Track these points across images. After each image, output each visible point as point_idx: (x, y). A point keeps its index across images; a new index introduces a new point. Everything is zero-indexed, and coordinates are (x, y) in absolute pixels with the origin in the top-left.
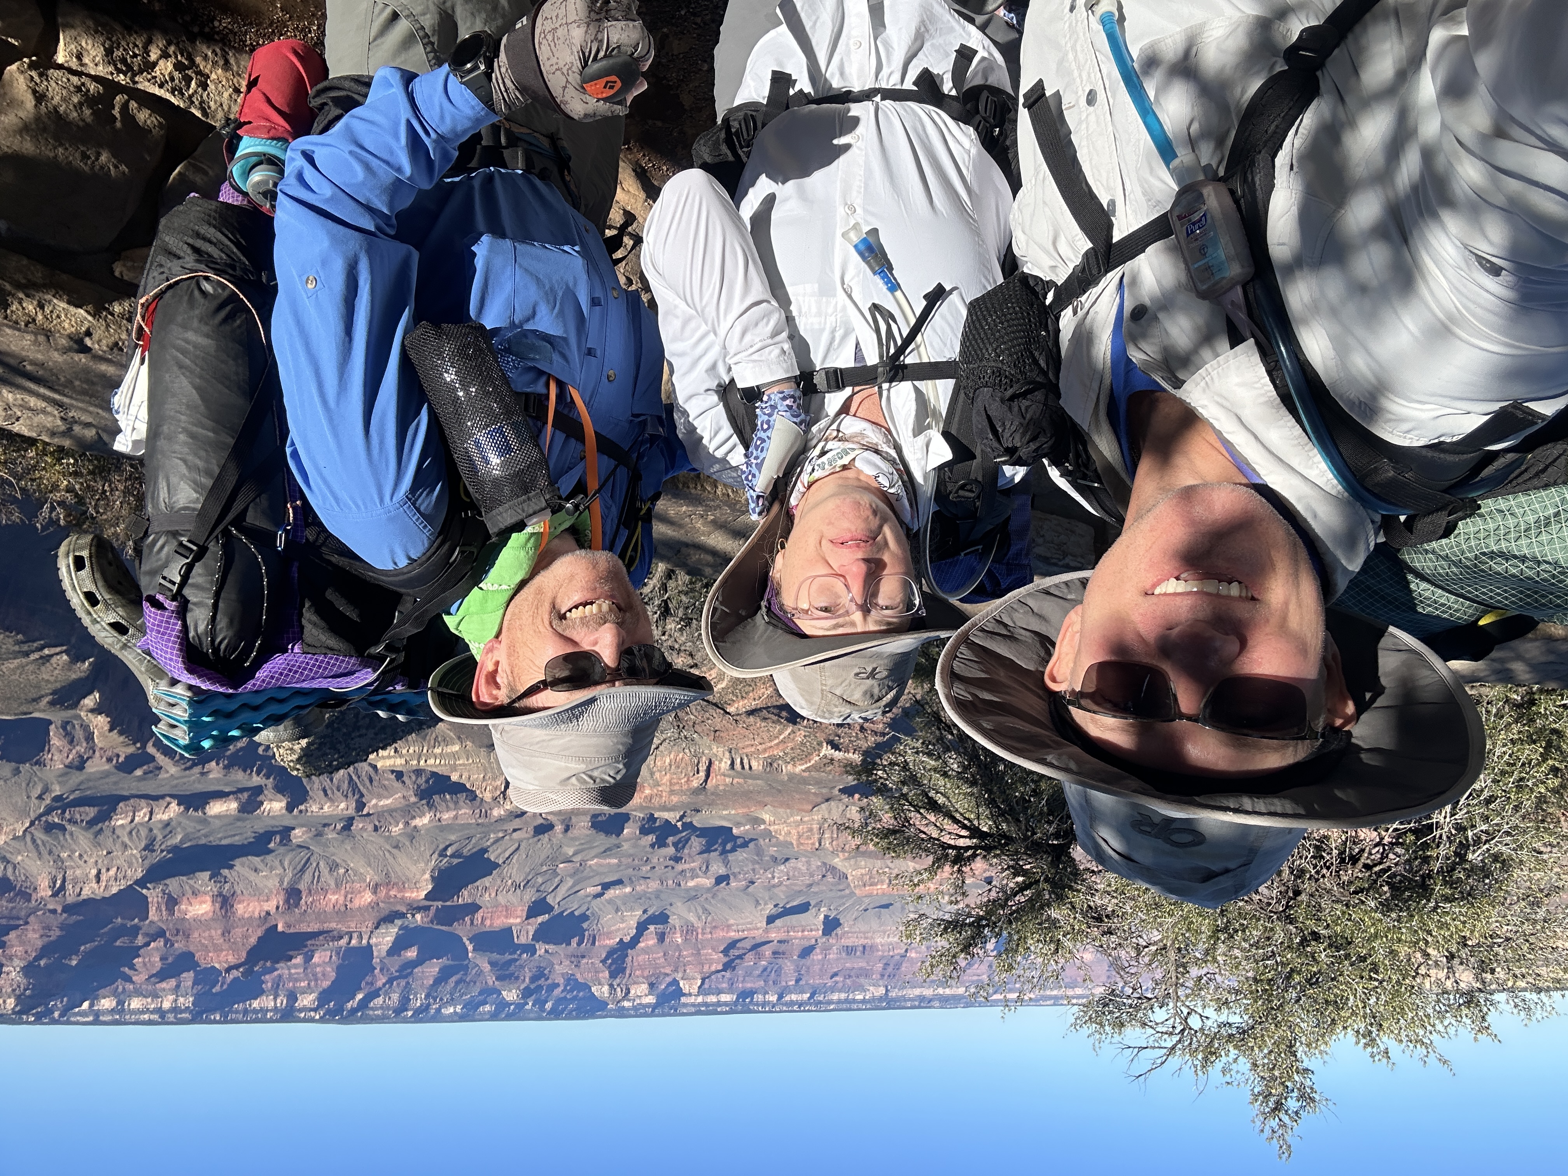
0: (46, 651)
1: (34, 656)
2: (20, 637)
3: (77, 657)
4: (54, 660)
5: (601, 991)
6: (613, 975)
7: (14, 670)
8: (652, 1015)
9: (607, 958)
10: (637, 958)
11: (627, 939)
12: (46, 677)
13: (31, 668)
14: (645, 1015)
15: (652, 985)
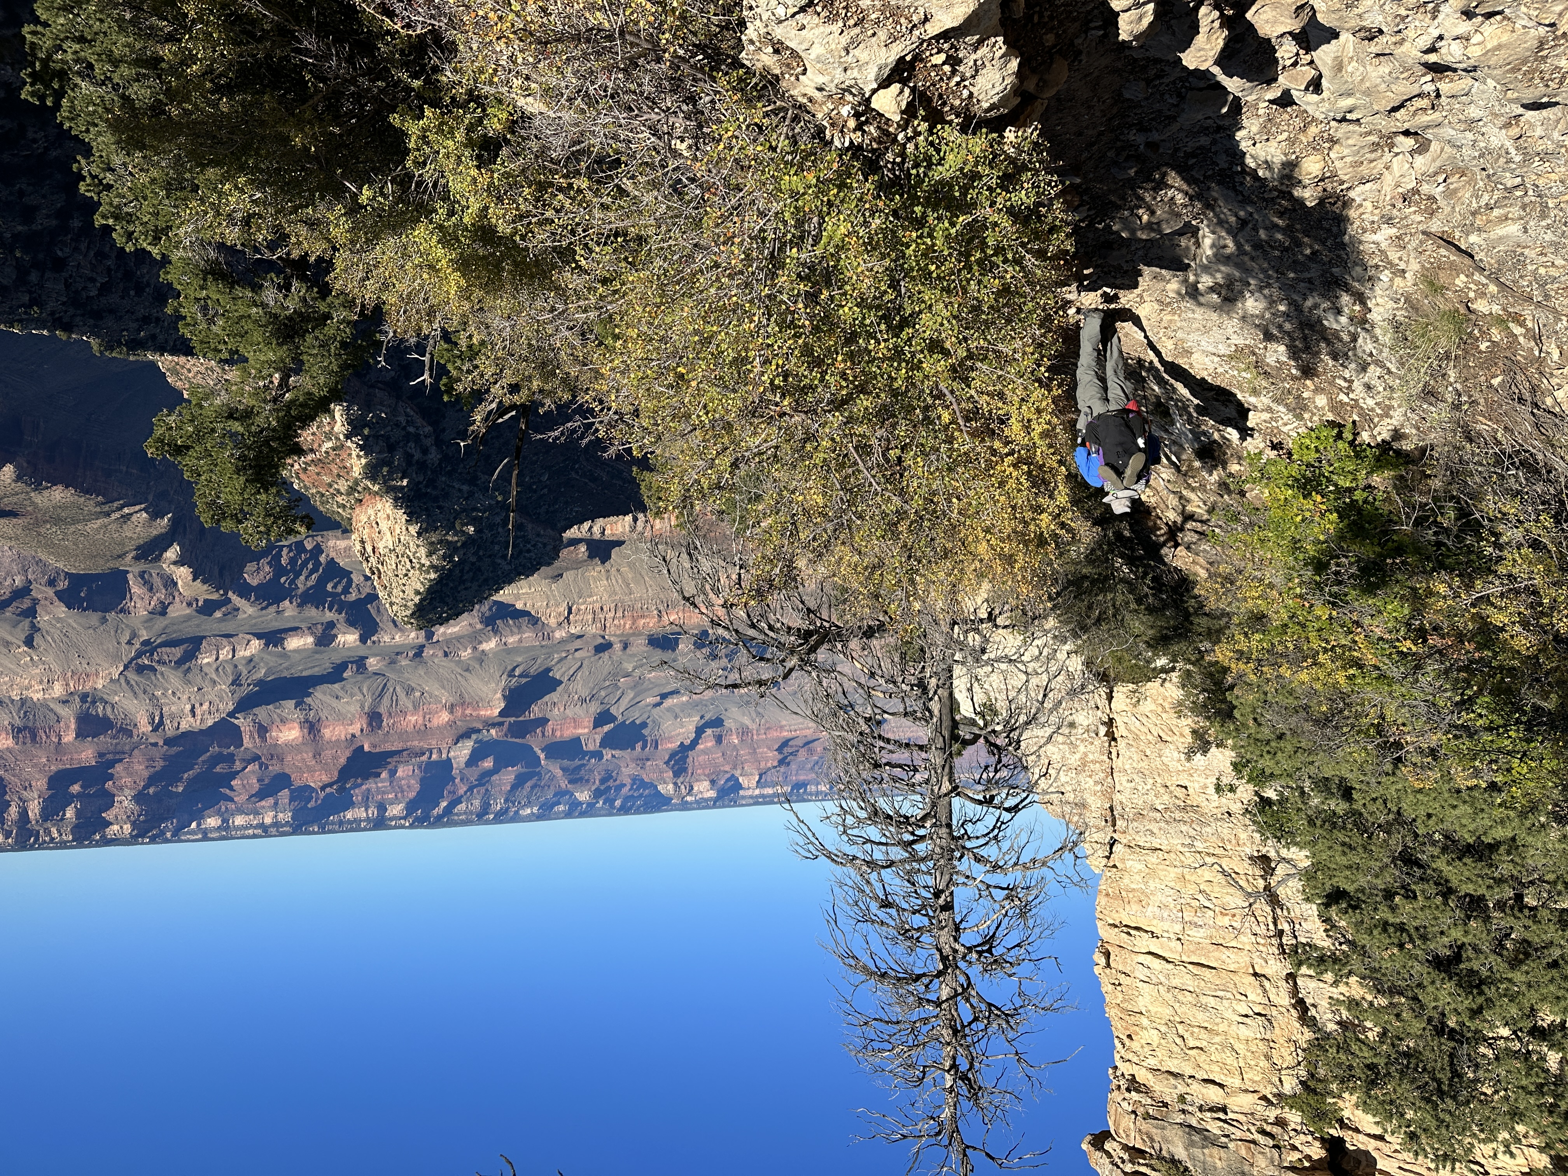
0: (126, 510)
1: (114, 516)
2: (100, 498)
3: (156, 514)
4: (134, 518)
5: (667, 789)
6: (676, 774)
7: (98, 530)
8: (714, 806)
9: (670, 760)
10: (696, 758)
11: (687, 742)
12: (129, 534)
13: (113, 527)
14: (707, 807)
15: (713, 782)
